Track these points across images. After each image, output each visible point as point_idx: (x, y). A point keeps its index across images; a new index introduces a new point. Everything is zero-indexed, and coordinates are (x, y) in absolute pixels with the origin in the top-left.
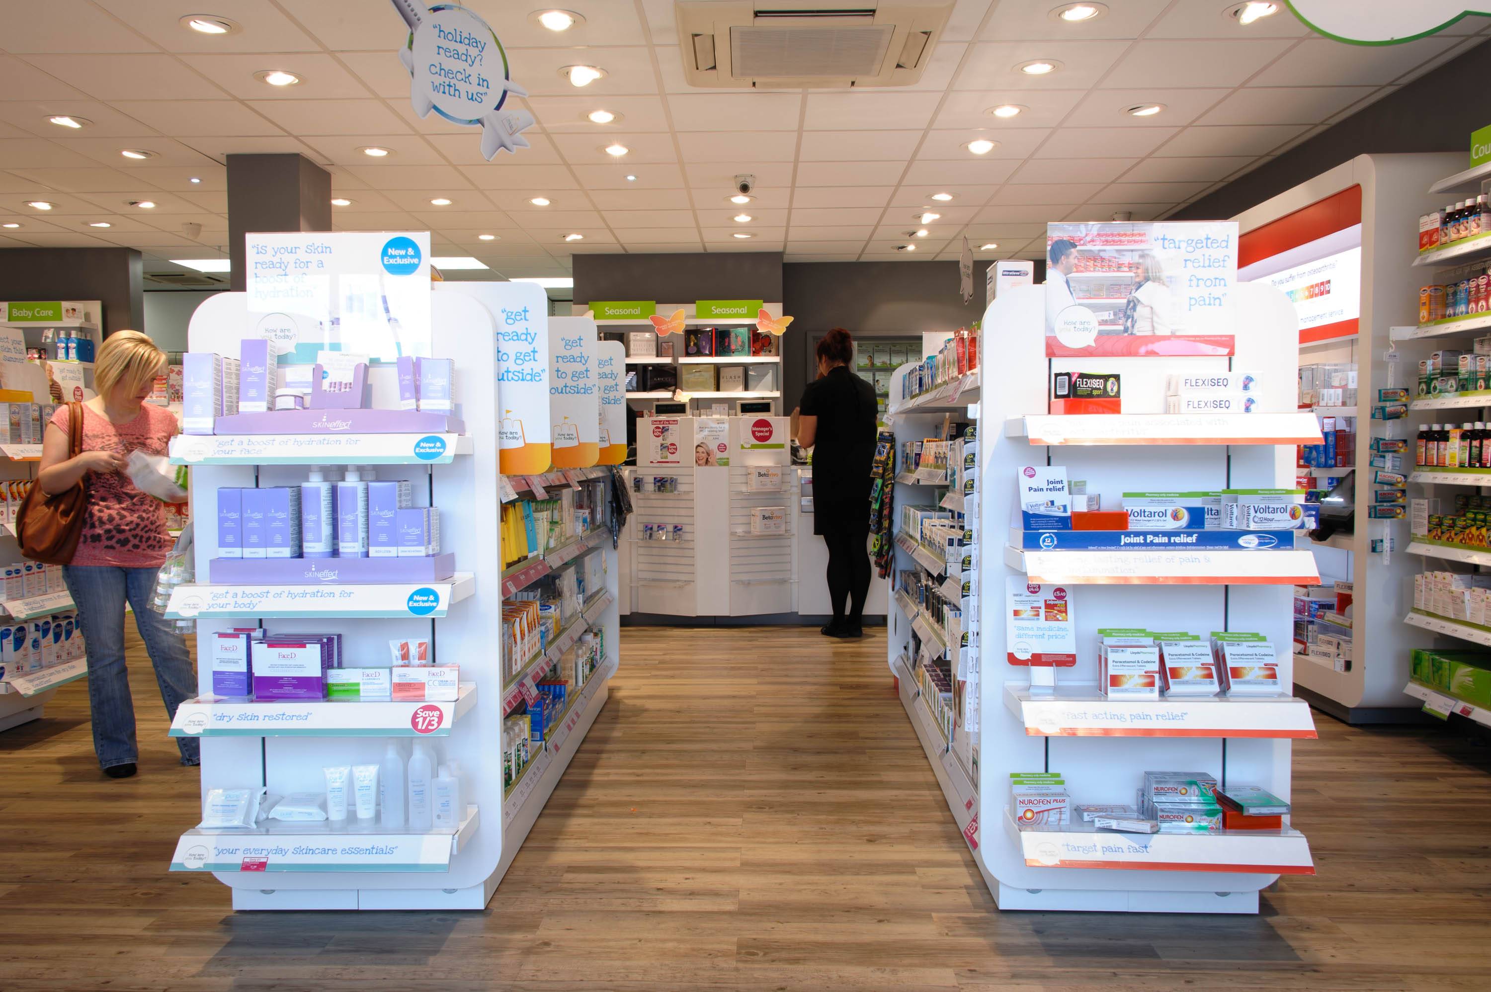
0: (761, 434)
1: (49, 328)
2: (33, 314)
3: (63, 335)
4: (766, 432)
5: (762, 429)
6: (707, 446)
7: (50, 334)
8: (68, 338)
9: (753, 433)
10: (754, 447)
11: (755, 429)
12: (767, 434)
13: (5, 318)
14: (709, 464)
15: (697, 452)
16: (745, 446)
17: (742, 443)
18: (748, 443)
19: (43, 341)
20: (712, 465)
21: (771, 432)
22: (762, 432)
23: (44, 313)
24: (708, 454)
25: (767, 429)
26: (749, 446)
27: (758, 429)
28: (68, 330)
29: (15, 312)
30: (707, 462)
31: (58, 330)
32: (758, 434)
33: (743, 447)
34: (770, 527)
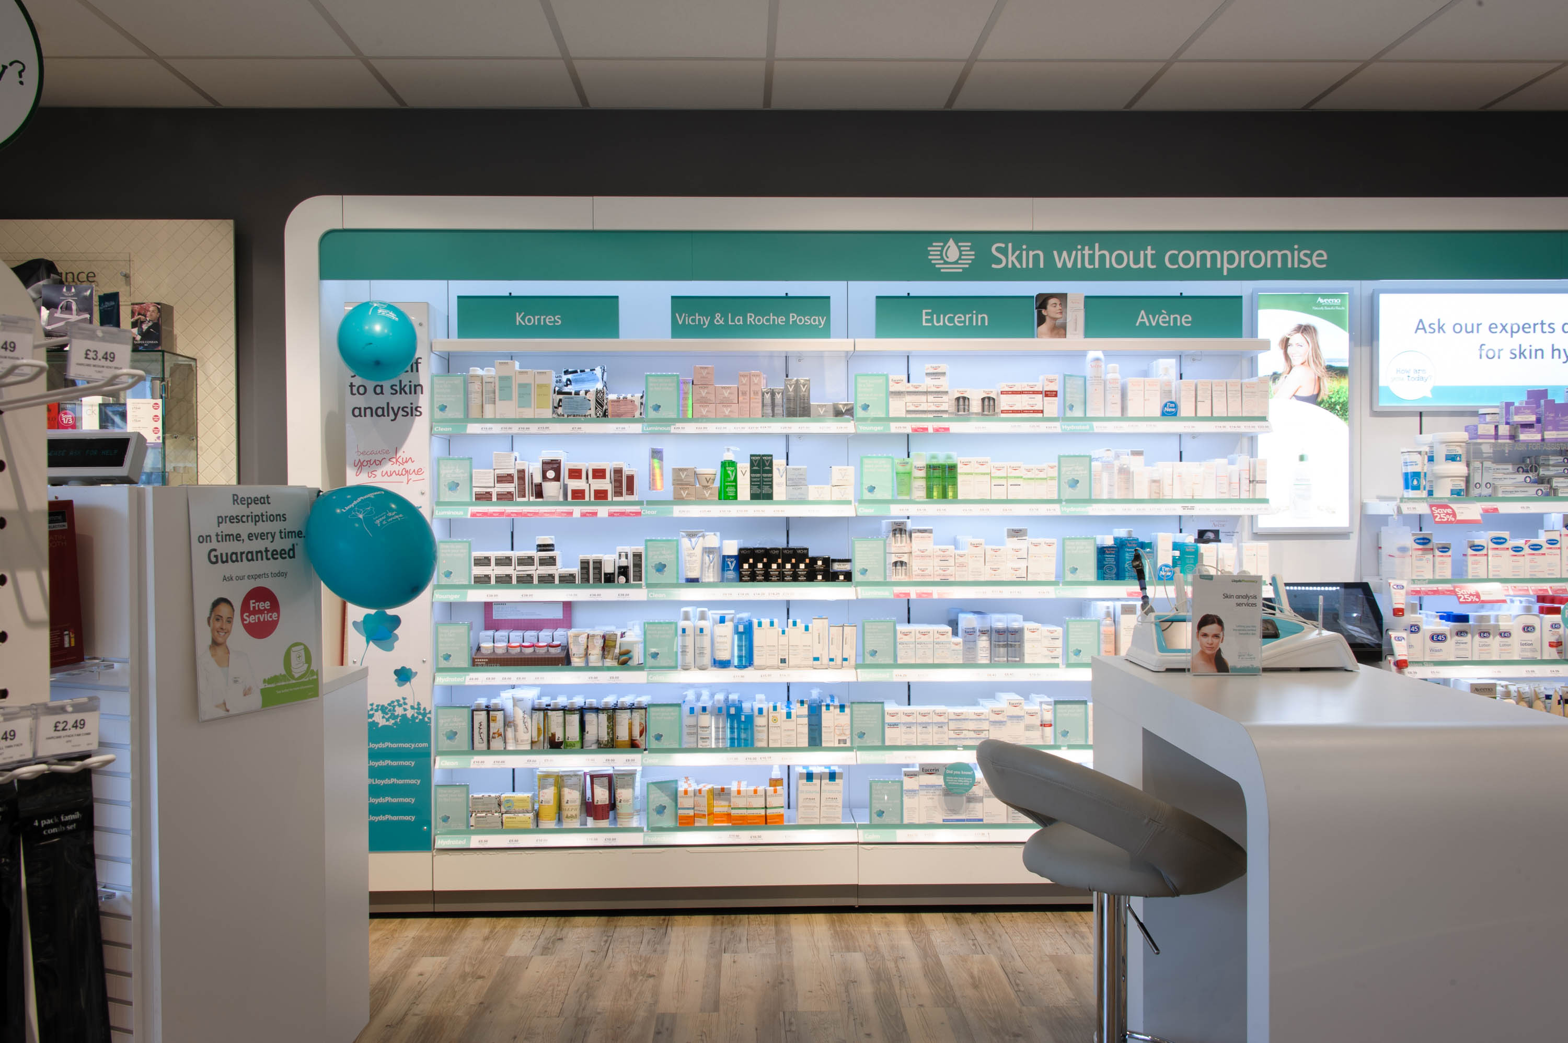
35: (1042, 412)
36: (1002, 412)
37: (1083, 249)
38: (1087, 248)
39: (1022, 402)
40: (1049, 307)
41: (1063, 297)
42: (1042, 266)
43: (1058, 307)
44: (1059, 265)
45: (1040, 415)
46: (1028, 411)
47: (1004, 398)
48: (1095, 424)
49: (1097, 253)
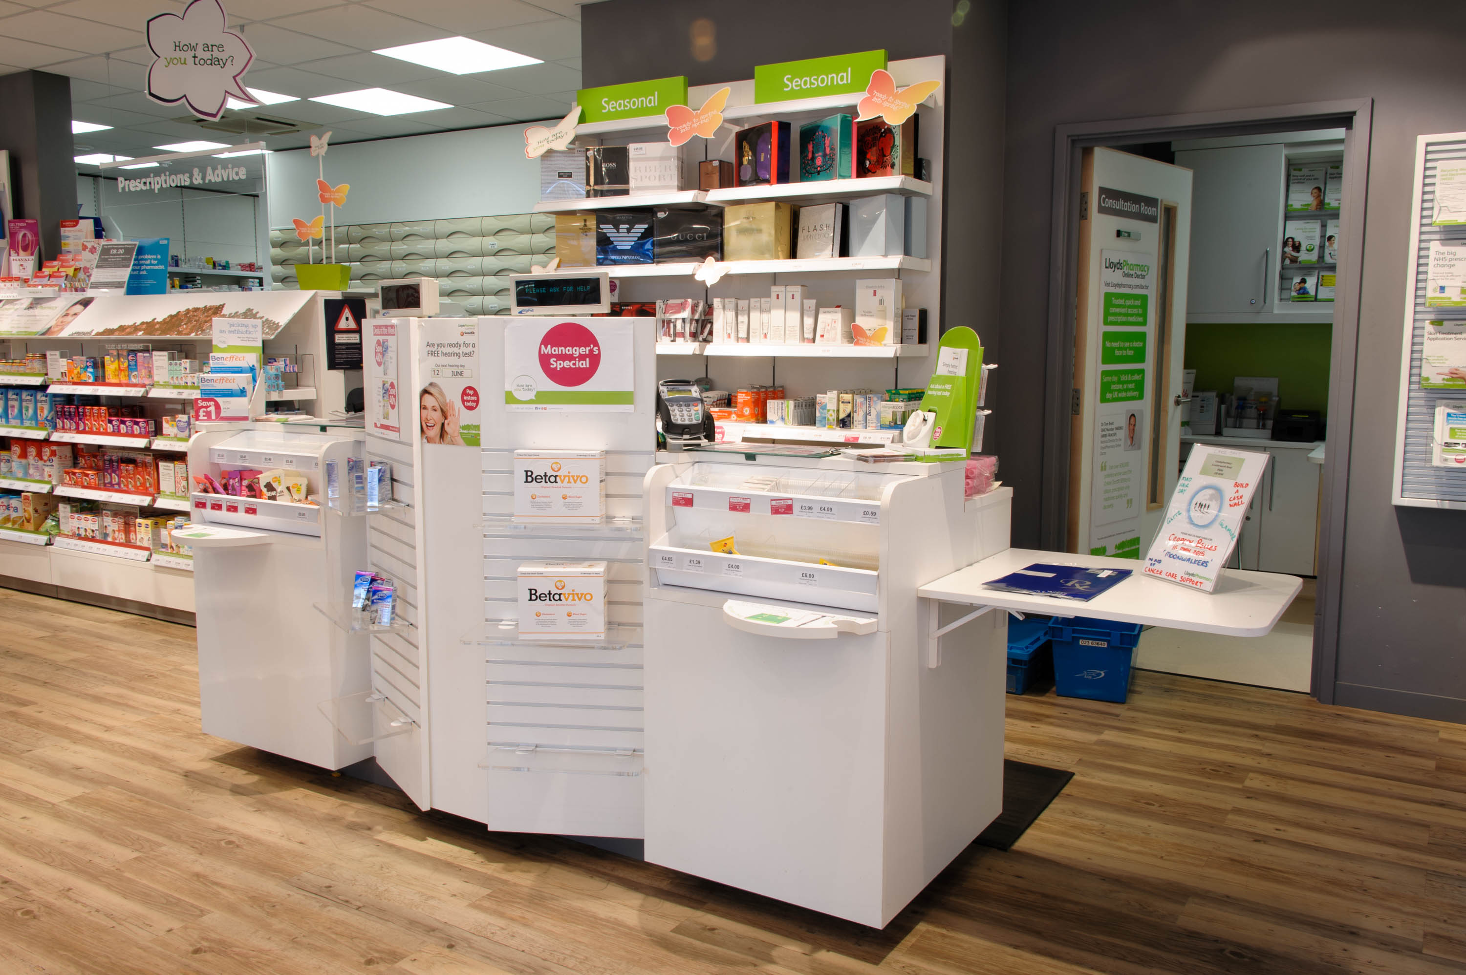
0: (567, 364)
4: (582, 357)
5: (569, 350)
6: (441, 393)
9: (544, 360)
10: (542, 398)
11: (548, 350)
12: (585, 364)
14: (447, 438)
15: (423, 407)
16: (519, 395)
17: (508, 388)
18: (529, 388)
20: (452, 443)
21: (595, 360)
22: (570, 358)
24: (445, 415)
25: (583, 350)
26: (531, 395)
27: (556, 351)
30: (443, 433)
32: (556, 365)
33: (510, 398)
34: (553, 622)
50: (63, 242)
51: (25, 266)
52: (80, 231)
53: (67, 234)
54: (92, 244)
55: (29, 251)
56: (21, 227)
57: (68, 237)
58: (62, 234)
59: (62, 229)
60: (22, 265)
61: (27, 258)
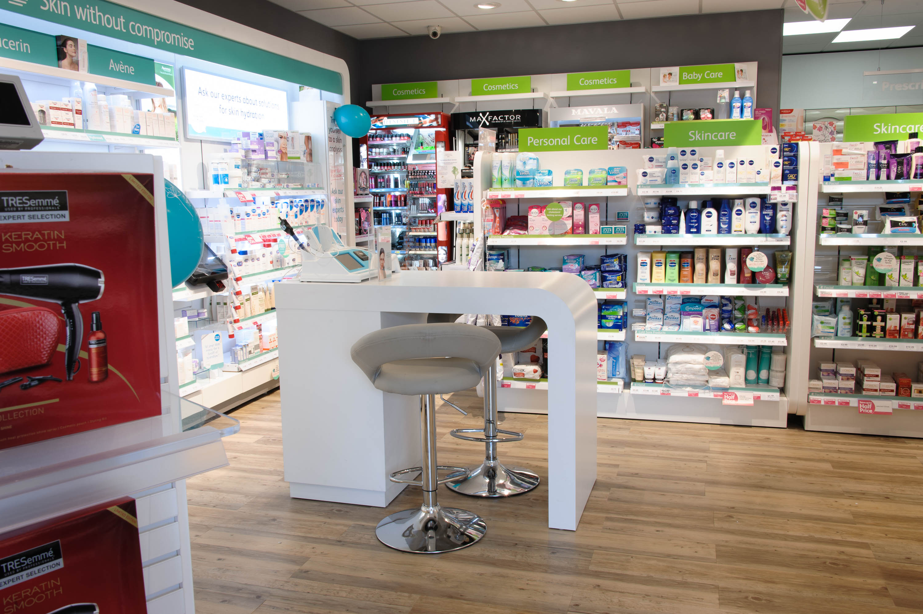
1: (723, 89)
2: (703, 76)
3: (737, 94)
7: (726, 94)
8: (742, 97)
13: (676, 81)
19: (718, 102)
23: (714, 75)
28: (742, 91)
29: (685, 76)
31: (732, 90)
35: (73, 125)
36: (53, 122)
37: (90, 9)
38: (92, 8)
39: (63, 116)
40: (68, 46)
41: (75, 40)
42: (69, 15)
43: (73, 48)
44: (79, 17)
45: (73, 127)
46: (64, 124)
47: (52, 112)
48: (105, 136)
49: (98, 14)
50: (780, 123)
51: (766, 139)
52: (794, 116)
53: (784, 118)
54: (820, 125)
55: (767, 130)
56: (762, 114)
57: (785, 120)
58: (781, 118)
59: (781, 115)
60: (764, 139)
61: (767, 134)
